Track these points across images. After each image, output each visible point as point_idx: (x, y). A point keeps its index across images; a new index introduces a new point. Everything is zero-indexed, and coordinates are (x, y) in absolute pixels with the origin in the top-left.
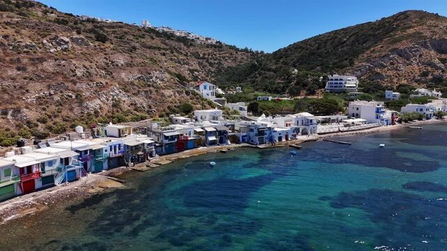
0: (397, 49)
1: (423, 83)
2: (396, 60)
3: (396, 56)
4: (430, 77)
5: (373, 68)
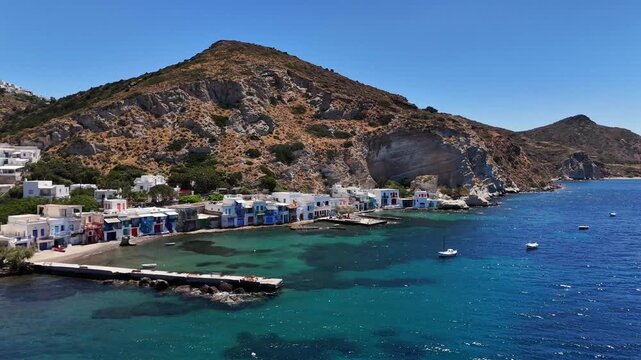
0: (140, 94)
1: (169, 162)
2: (132, 115)
3: (135, 108)
4: (184, 151)
5: (77, 129)
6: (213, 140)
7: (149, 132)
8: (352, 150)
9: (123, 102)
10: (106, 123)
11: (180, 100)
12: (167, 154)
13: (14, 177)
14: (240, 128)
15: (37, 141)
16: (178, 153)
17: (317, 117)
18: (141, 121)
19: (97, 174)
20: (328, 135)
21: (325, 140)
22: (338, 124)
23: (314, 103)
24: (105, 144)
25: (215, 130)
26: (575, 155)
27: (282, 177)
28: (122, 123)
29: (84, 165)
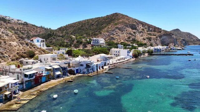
0: (118, 27)
3: (118, 30)
4: (131, 39)
5: (110, 35)
6: (135, 37)
8: (158, 38)
10: (114, 33)
11: (125, 28)
12: (128, 40)
14: (138, 34)
18: (120, 33)
22: (152, 33)
23: (146, 28)
26: (183, 40)
28: (117, 33)
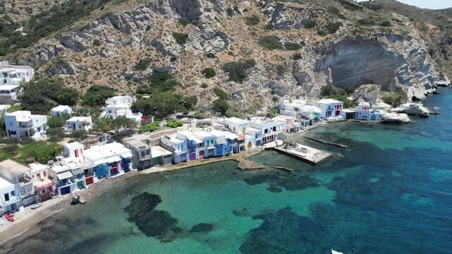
1: (136, 81)
2: (105, 35)
3: (107, 28)
4: (149, 71)
6: (174, 59)
7: (120, 52)
8: (301, 62)
9: (96, 22)
10: (84, 43)
11: (146, 18)
12: (134, 74)
13: (10, 97)
14: (198, 45)
15: (29, 61)
16: (143, 73)
17: (269, 27)
18: (113, 40)
19: (76, 95)
20: (279, 47)
21: (276, 52)
22: (288, 34)
23: (266, 13)
24: (83, 64)
25: (175, 48)
27: (234, 98)
28: (97, 43)
29: (66, 84)
